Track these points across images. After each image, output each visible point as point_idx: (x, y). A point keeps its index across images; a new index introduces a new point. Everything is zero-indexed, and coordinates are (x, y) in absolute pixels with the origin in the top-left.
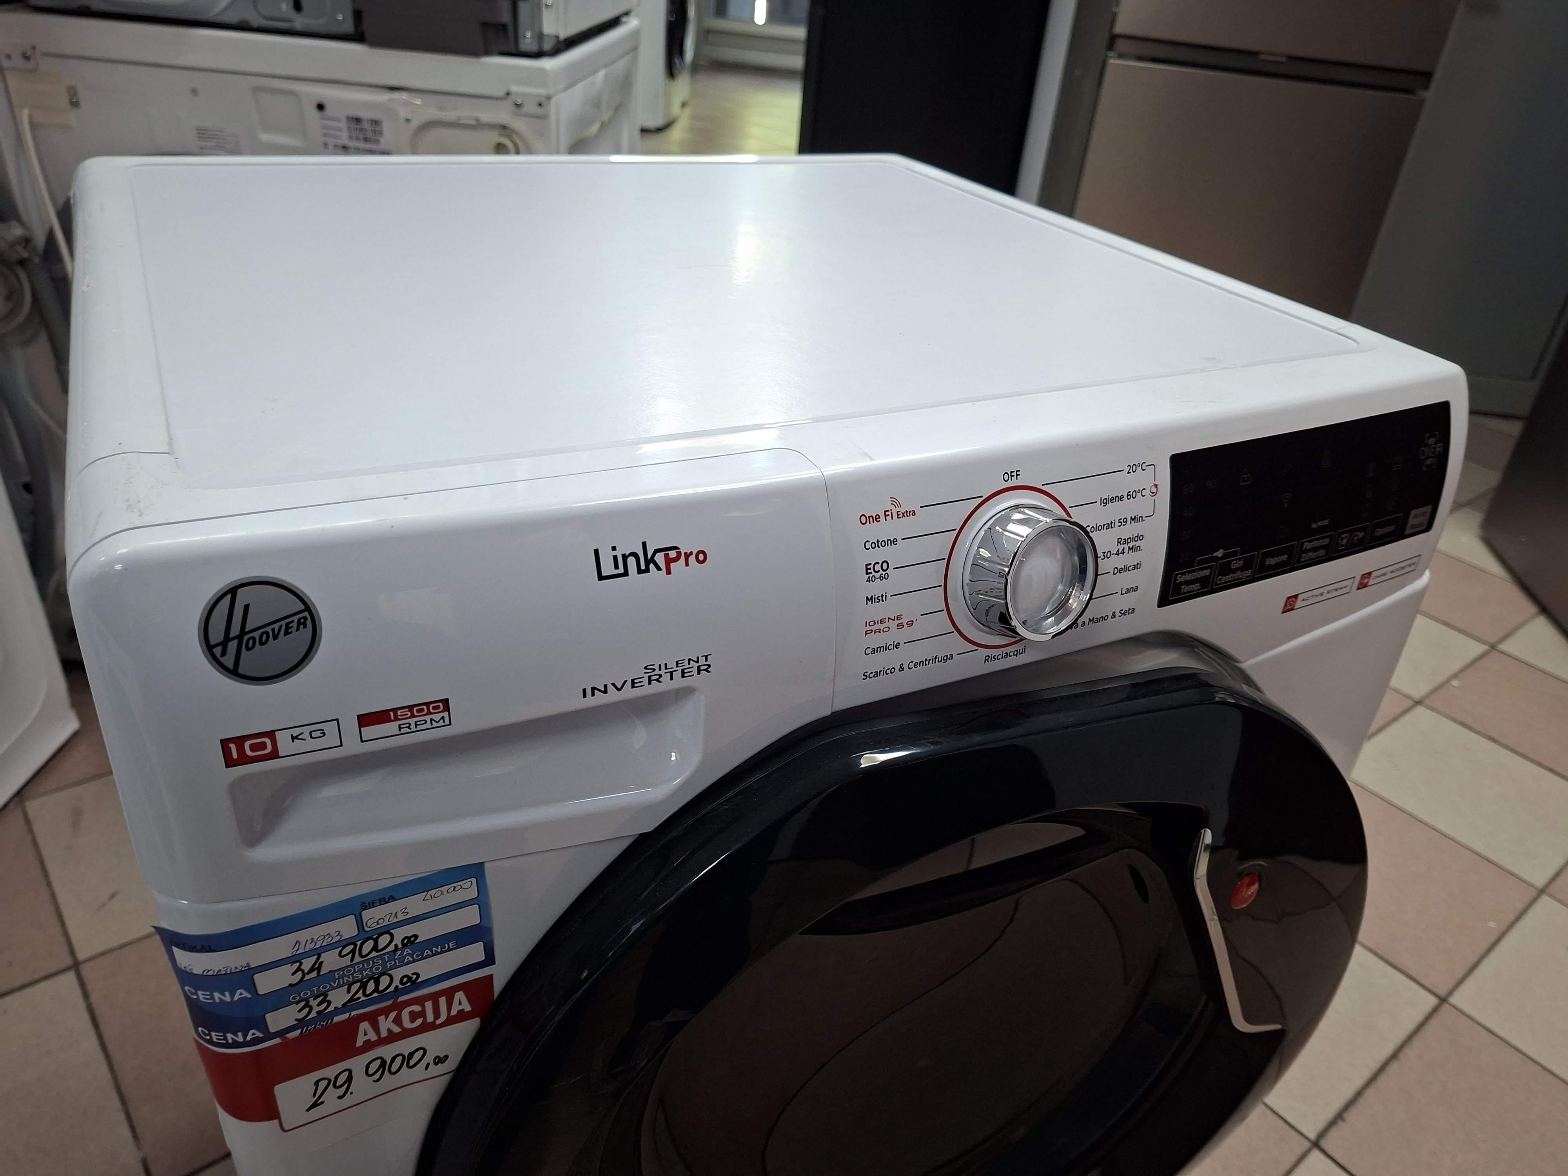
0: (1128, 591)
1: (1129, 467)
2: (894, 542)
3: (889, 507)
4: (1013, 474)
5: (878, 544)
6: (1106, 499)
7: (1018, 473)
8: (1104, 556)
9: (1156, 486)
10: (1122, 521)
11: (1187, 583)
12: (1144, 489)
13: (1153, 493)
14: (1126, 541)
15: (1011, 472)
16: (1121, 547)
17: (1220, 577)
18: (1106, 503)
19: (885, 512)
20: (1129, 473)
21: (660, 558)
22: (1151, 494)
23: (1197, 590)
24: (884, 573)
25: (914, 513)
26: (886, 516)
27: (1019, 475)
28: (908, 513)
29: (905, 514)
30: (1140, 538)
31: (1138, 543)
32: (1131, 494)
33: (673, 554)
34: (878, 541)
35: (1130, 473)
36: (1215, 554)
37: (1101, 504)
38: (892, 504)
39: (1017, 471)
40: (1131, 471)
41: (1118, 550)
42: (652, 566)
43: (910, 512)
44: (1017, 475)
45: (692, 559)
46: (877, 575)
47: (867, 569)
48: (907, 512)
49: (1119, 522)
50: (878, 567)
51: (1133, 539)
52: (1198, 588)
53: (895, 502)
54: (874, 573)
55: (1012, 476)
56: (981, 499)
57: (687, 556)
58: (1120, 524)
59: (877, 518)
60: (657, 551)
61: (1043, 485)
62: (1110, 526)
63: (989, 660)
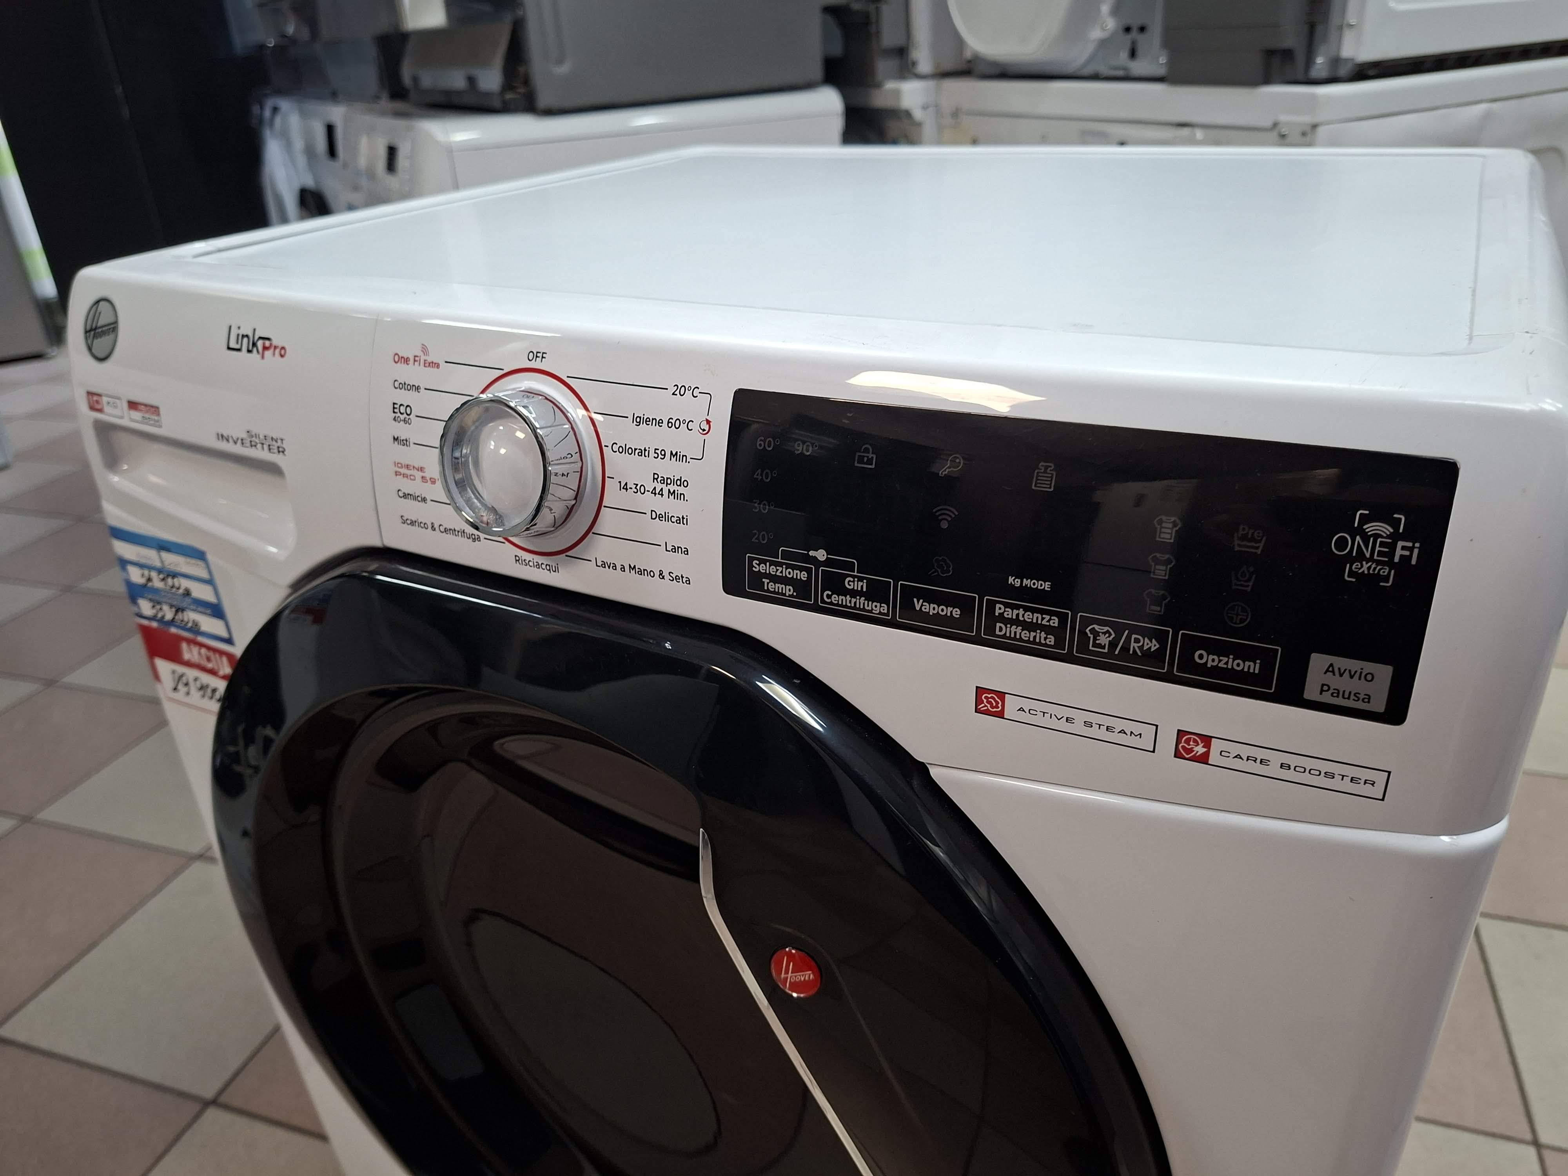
0: (675, 549)
1: (676, 387)
2: (418, 389)
3: (419, 353)
4: (538, 355)
5: (404, 386)
6: (640, 418)
7: (544, 355)
8: (636, 488)
9: (708, 422)
10: (659, 452)
11: (775, 579)
12: (693, 422)
13: (704, 430)
14: (664, 481)
15: (537, 352)
16: (659, 487)
17: (830, 593)
18: (640, 422)
19: (415, 356)
20: (673, 394)
21: (260, 344)
22: (701, 431)
23: (790, 596)
24: (408, 417)
25: (438, 366)
26: (415, 361)
27: (545, 358)
28: (434, 365)
29: (431, 364)
30: (681, 482)
31: (681, 490)
32: (673, 421)
33: (267, 343)
34: (405, 384)
35: (676, 395)
36: (812, 553)
37: (633, 422)
38: (422, 351)
39: (543, 353)
40: (677, 392)
41: (655, 488)
42: (255, 349)
43: (435, 364)
44: (543, 357)
45: (277, 351)
46: (402, 417)
47: (394, 408)
48: (433, 363)
49: (655, 453)
50: (402, 409)
51: (673, 482)
52: (791, 593)
53: (425, 350)
54: (399, 414)
55: (537, 357)
56: (501, 373)
57: (275, 347)
58: (656, 455)
59: (406, 361)
60: (260, 338)
61: (568, 377)
62: (642, 452)
63: (520, 561)
